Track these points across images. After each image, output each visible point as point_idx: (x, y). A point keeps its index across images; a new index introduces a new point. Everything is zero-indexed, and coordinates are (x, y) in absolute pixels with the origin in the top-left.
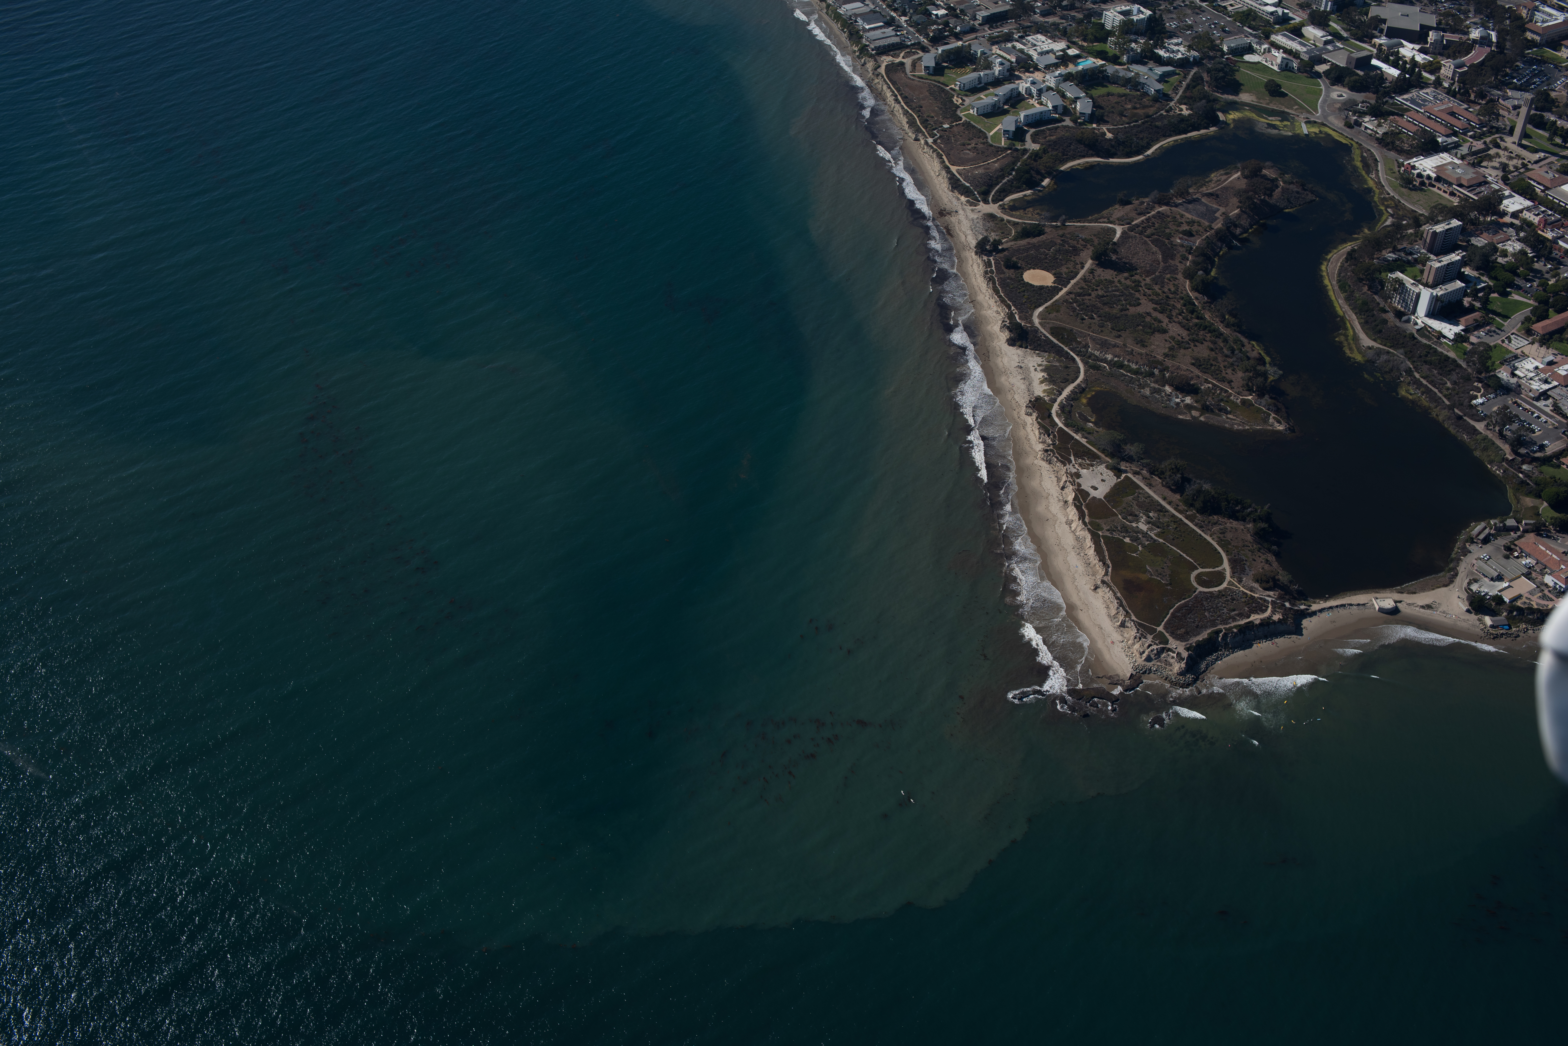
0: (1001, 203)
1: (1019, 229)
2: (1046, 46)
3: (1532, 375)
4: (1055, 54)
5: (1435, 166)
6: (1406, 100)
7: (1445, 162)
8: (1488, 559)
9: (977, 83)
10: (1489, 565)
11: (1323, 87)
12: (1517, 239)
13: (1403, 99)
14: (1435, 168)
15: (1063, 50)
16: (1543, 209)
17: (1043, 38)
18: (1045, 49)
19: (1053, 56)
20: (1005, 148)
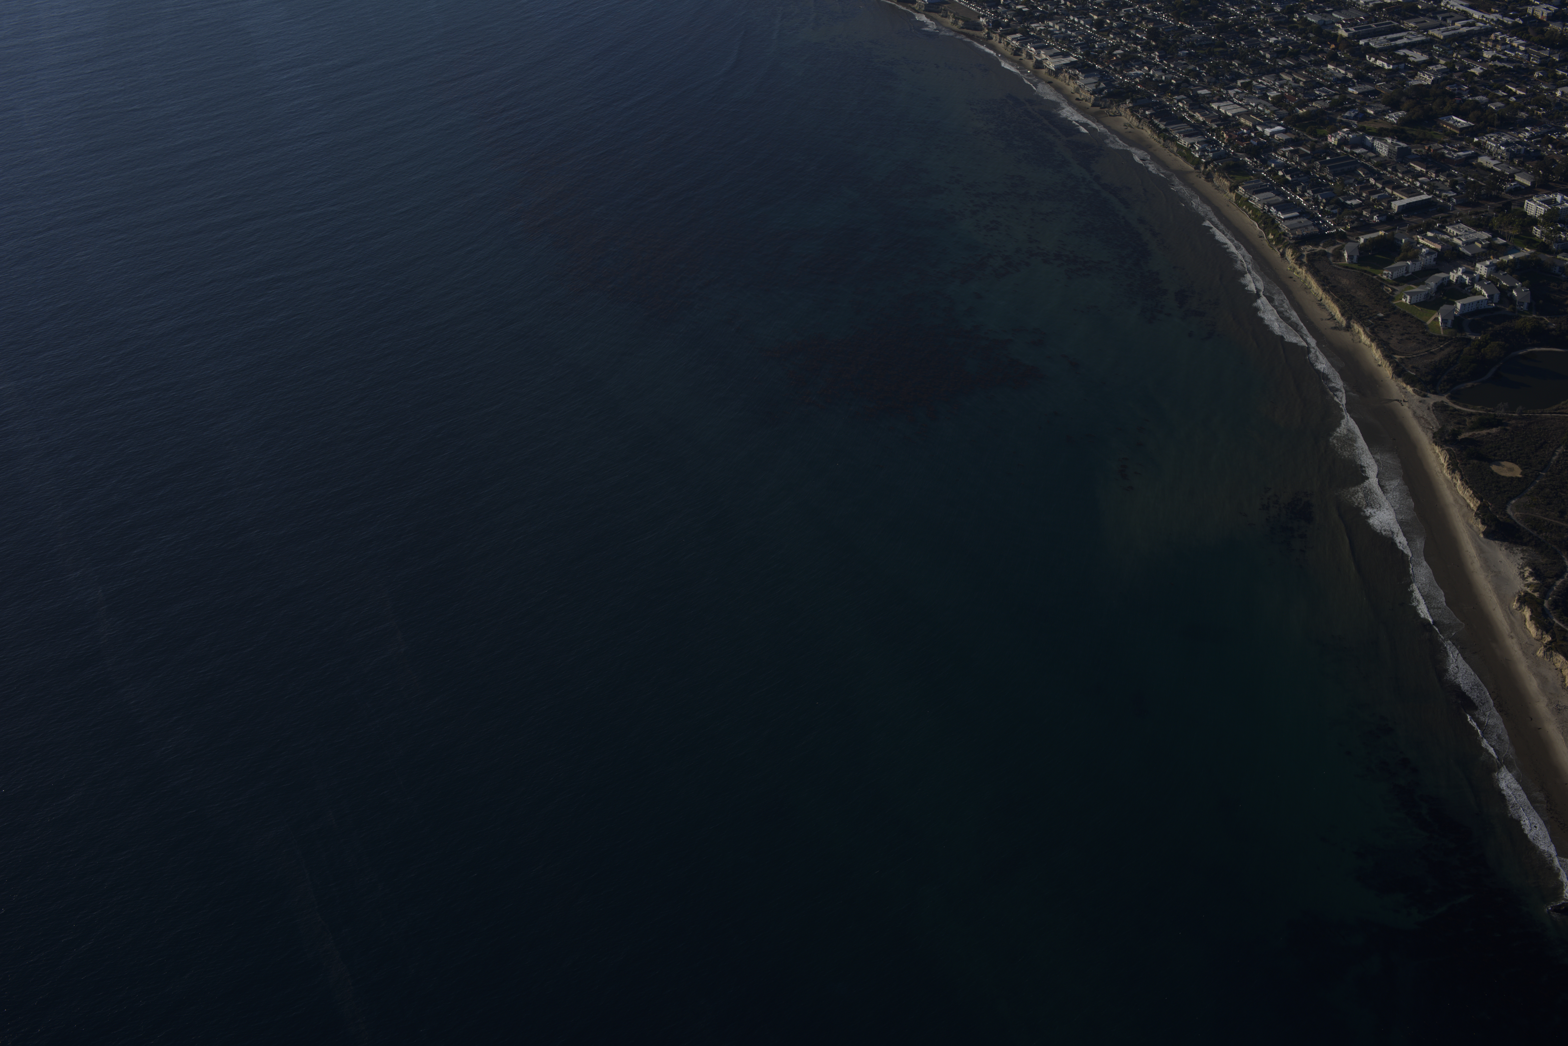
0: (1450, 393)
1: (1473, 419)
2: (1470, 235)
4: (1481, 243)
9: (1404, 272)
15: (1488, 239)
17: (1466, 227)
18: (1469, 239)
19: (1480, 246)
20: (1445, 338)
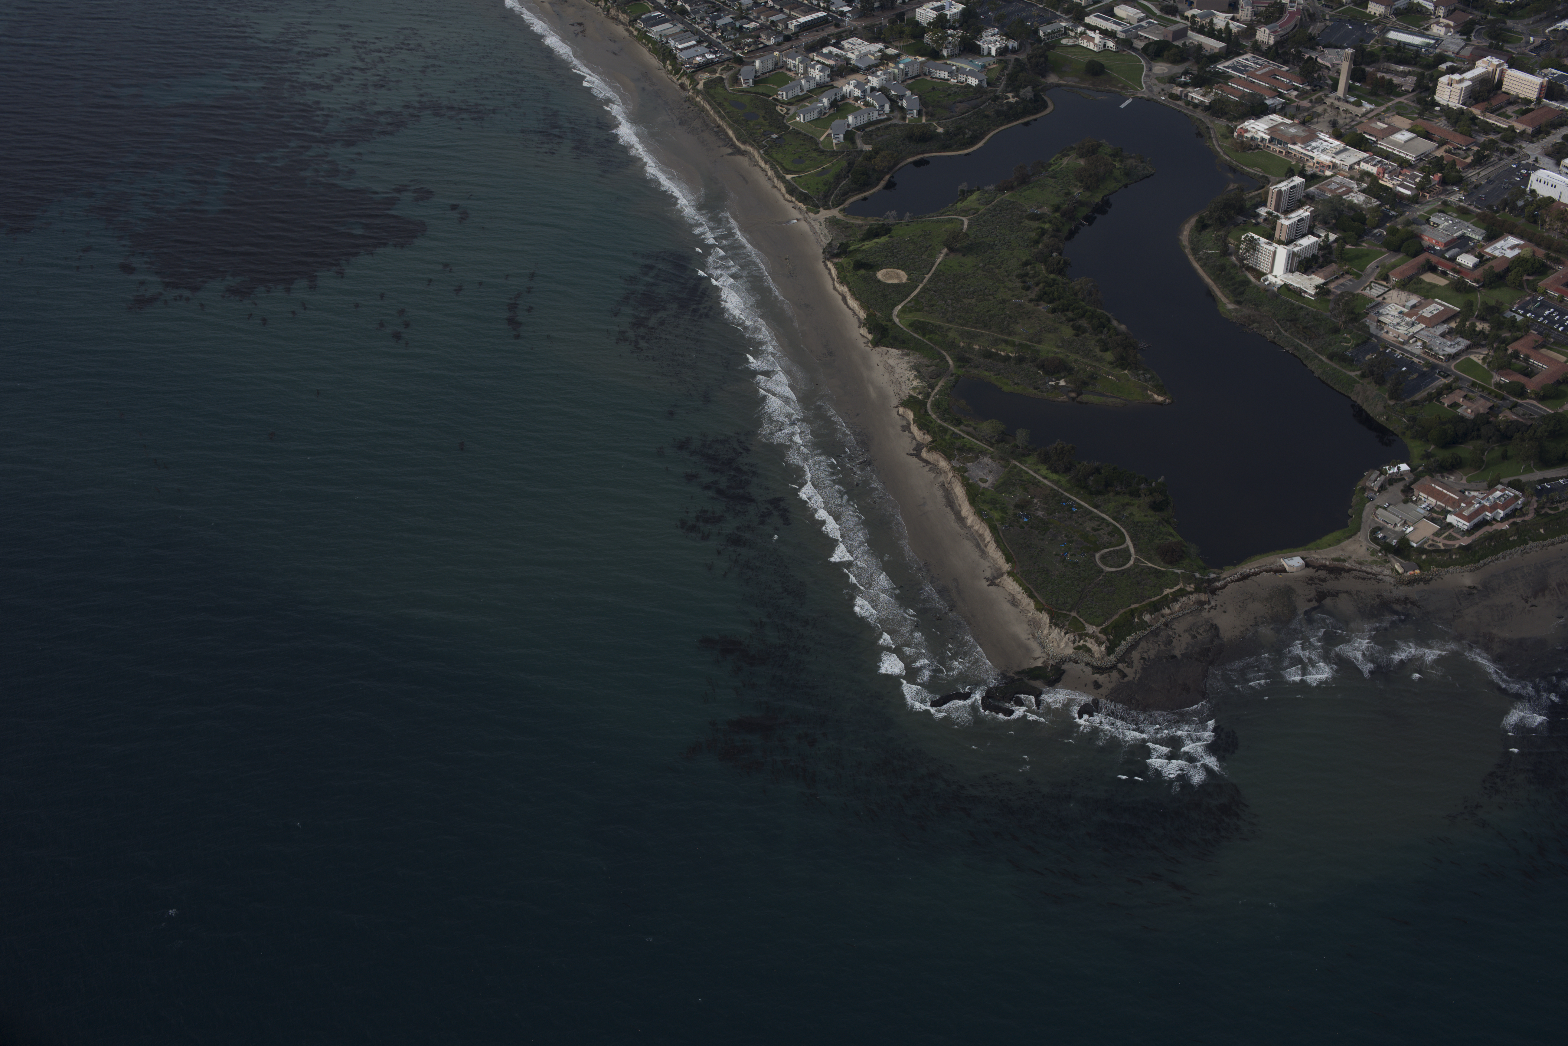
0: (841, 207)
1: (863, 230)
2: (864, 48)
3: (1398, 320)
4: (873, 55)
5: (1267, 127)
6: (1228, 67)
7: (1275, 123)
8: (1388, 506)
9: (799, 90)
10: (1390, 512)
11: (1143, 63)
12: (1359, 191)
13: (1224, 67)
14: (1267, 129)
15: (880, 51)
16: (1379, 159)
17: (859, 41)
18: (862, 52)
19: (873, 58)
20: (837, 152)
